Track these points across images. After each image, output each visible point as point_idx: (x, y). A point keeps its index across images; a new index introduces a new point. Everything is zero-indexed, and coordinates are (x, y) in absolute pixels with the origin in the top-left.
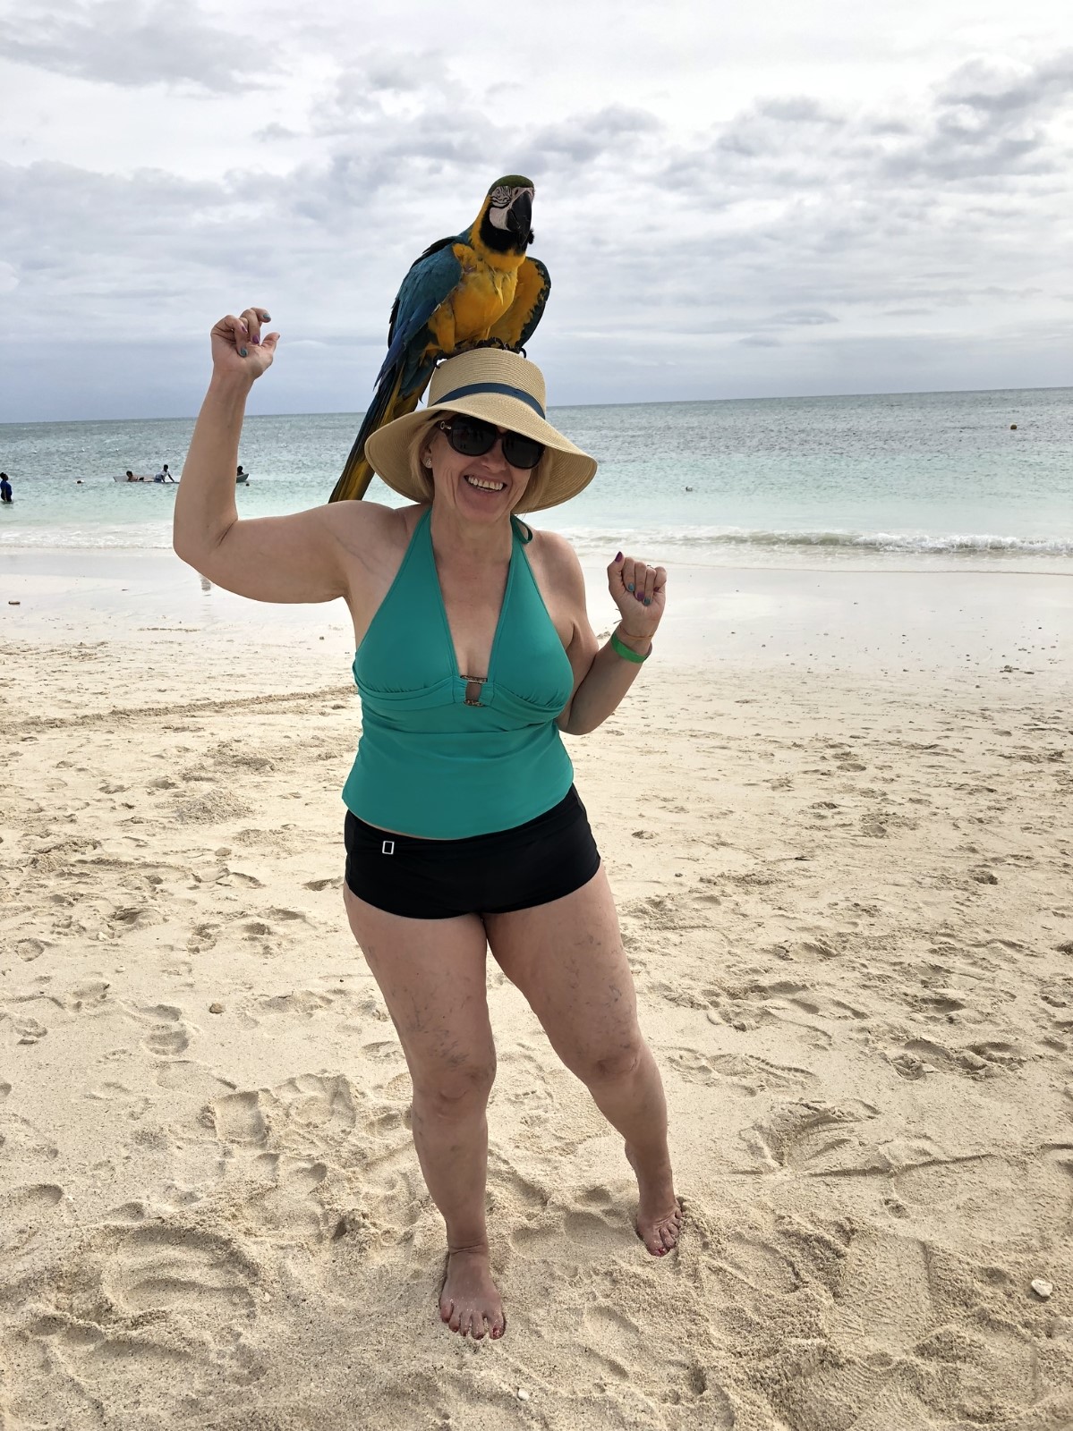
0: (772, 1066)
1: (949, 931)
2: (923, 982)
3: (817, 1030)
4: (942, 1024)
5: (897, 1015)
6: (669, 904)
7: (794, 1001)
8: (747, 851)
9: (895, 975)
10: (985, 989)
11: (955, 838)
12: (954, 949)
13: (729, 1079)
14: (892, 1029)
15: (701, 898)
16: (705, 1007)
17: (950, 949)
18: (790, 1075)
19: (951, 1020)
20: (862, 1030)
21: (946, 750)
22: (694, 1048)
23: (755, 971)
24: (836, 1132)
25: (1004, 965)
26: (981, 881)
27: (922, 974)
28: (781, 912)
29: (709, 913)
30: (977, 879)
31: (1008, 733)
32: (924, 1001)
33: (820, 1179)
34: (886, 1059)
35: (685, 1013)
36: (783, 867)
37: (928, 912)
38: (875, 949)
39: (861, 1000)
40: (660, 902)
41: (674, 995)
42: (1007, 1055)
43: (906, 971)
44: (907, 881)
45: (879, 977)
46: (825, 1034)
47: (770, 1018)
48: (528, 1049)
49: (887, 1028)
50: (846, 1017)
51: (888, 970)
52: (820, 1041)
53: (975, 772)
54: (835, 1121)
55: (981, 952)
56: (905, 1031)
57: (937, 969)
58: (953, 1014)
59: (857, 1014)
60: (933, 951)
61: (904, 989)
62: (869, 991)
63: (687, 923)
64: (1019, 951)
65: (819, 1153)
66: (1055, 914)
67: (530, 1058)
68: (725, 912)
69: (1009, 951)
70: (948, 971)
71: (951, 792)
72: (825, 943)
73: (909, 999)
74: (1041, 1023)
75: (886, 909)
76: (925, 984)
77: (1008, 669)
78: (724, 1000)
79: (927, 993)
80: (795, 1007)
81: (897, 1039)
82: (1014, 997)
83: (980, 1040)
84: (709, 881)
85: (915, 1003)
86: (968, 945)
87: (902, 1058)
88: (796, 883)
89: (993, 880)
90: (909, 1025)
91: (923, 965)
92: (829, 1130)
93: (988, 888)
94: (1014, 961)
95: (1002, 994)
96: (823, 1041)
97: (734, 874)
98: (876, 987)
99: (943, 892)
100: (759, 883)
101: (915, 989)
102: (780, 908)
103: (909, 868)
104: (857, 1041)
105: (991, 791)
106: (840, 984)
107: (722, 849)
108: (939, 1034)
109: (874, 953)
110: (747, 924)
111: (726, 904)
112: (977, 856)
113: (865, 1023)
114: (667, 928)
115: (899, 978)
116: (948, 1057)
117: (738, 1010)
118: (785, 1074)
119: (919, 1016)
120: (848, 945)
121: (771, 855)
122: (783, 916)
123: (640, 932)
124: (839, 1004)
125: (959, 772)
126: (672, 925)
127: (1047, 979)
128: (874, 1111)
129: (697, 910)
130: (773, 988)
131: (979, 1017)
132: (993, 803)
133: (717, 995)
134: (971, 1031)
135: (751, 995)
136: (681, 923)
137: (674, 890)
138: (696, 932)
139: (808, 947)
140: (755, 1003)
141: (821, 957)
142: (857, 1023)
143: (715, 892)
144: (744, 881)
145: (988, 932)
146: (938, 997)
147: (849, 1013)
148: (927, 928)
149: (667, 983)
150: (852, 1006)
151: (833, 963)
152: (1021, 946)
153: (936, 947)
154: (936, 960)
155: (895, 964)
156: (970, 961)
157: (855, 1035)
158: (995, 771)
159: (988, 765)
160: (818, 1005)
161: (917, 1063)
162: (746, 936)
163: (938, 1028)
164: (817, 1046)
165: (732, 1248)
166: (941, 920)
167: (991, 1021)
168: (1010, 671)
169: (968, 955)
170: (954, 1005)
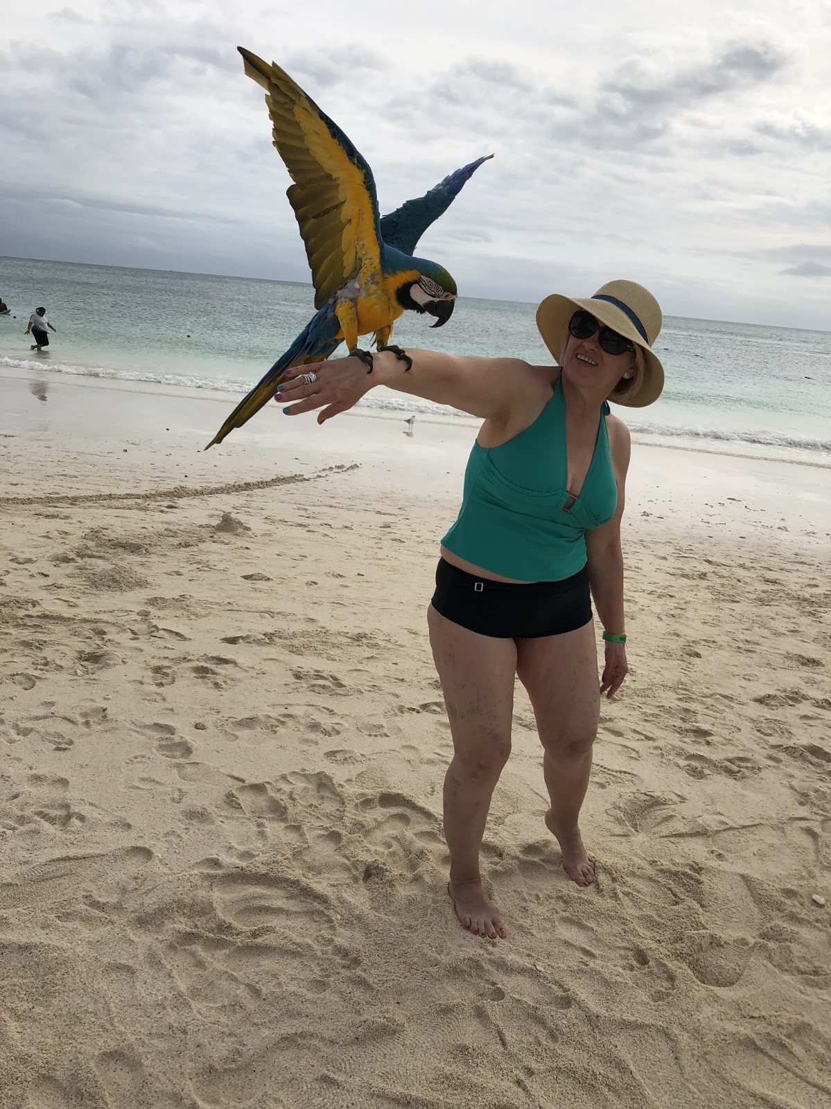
0: (608, 770)
1: (683, 687)
2: (682, 719)
3: (628, 747)
4: (703, 745)
5: (674, 739)
7: (605, 728)
9: (662, 714)
10: (721, 724)
11: (662, 627)
12: (692, 698)
14: (674, 748)
18: (622, 776)
19: (708, 743)
20: (656, 748)
21: (631, 567)
24: (665, 811)
25: (727, 709)
26: (691, 655)
27: (680, 714)
30: (688, 654)
31: (665, 558)
32: (687, 731)
33: (666, 839)
34: (679, 766)
37: (666, 674)
38: (642, 697)
39: (647, 729)
42: (749, 765)
43: (668, 711)
44: (644, 654)
45: (653, 715)
46: (634, 750)
49: (671, 747)
50: (642, 740)
51: (656, 711)
52: (632, 754)
53: (655, 583)
54: (664, 804)
55: (709, 701)
56: (683, 750)
57: (687, 710)
58: (709, 739)
59: (648, 738)
60: (680, 699)
61: (672, 723)
62: (650, 724)
64: (731, 701)
65: (659, 824)
66: (744, 678)
69: (726, 701)
70: (694, 712)
71: (645, 595)
73: (676, 729)
74: (761, 746)
75: (639, 671)
76: (684, 720)
77: (645, 514)
79: (688, 726)
80: (608, 732)
81: (679, 754)
82: (739, 729)
83: (731, 756)
85: (681, 731)
86: (699, 696)
87: (689, 766)
89: (698, 655)
90: (684, 746)
91: (677, 708)
92: (661, 810)
93: (696, 660)
94: (732, 708)
95: (732, 727)
96: (634, 755)
98: (653, 721)
99: (670, 661)
101: (680, 723)
103: (642, 645)
104: (656, 755)
105: (672, 596)
106: (629, 718)
108: (703, 750)
109: (643, 699)
112: (681, 639)
113: (656, 744)
115: (666, 716)
116: (715, 766)
118: (618, 775)
119: (687, 740)
124: (635, 731)
125: (646, 583)
127: (755, 719)
128: (683, 799)
131: (724, 741)
132: (676, 605)
134: (723, 750)
142: (651, 743)
145: (708, 688)
146: (695, 728)
147: (643, 738)
148: (670, 684)
150: (644, 733)
152: (732, 698)
153: (681, 697)
154: (685, 705)
155: (659, 707)
156: (705, 707)
157: (652, 751)
158: (668, 583)
159: (662, 579)
160: (622, 731)
161: (699, 769)
163: (702, 748)
164: (631, 758)
165: (629, 880)
166: (676, 679)
167: (732, 744)
168: (648, 516)
169: (702, 703)
170: (706, 733)
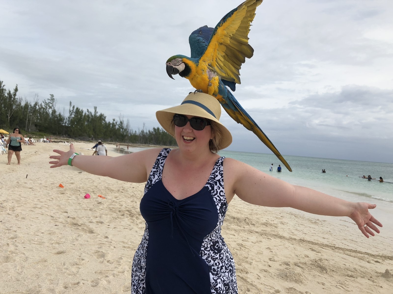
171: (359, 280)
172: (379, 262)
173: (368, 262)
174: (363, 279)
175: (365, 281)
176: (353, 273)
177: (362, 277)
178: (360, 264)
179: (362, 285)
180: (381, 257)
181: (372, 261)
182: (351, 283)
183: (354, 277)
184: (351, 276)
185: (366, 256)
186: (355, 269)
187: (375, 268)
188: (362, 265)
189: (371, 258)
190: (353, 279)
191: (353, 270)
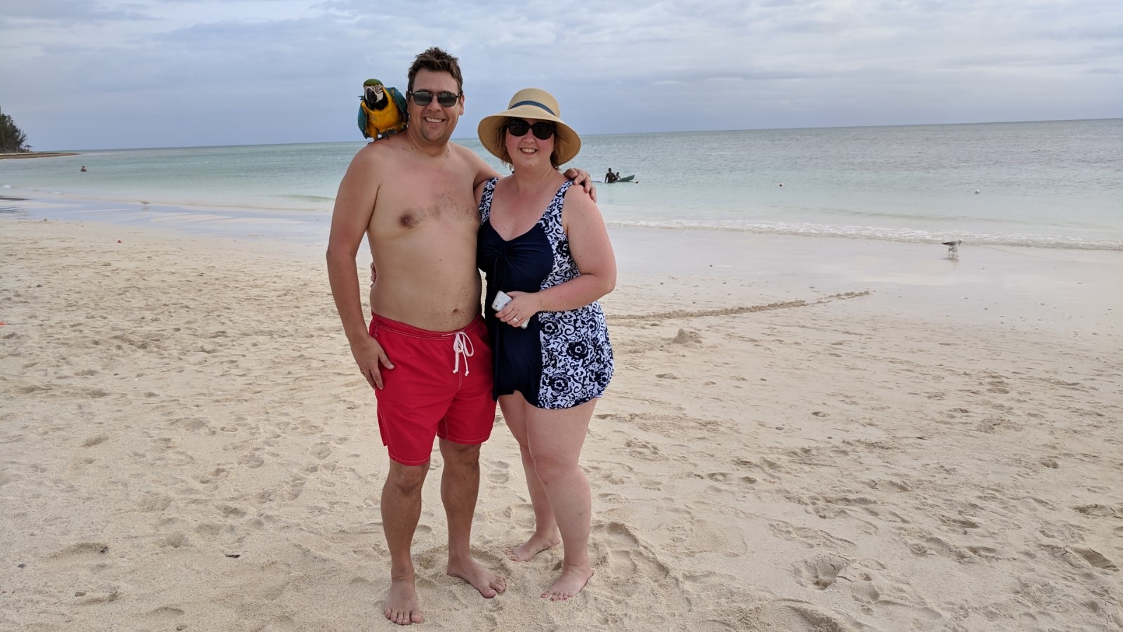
0: (832, 537)
1: (998, 488)
3: (871, 524)
4: (959, 534)
5: (930, 525)
6: (814, 452)
7: (866, 509)
8: (886, 430)
9: (943, 506)
10: (1001, 520)
12: (996, 498)
13: (801, 539)
14: (922, 531)
15: (837, 451)
16: (807, 504)
17: (993, 498)
18: (841, 543)
20: (902, 528)
22: (788, 521)
23: (849, 491)
26: (1048, 465)
27: (963, 507)
28: (888, 465)
29: (837, 460)
30: (1044, 464)
32: (954, 521)
35: (792, 506)
36: (905, 441)
37: (993, 477)
38: (939, 491)
39: (911, 514)
40: (809, 450)
41: (790, 496)
42: (991, 555)
43: (952, 504)
44: (990, 459)
45: (933, 505)
46: (875, 527)
47: (844, 515)
48: (690, 508)
50: (895, 521)
51: (940, 503)
52: (870, 529)
55: (1014, 502)
56: (930, 534)
57: (975, 506)
58: (968, 530)
59: (904, 521)
60: (980, 498)
61: (944, 513)
62: (920, 511)
63: (819, 462)
67: (689, 513)
68: (849, 460)
69: (1035, 504)
70: (983, 509)
72: (905, 484)
73: (944, 518)
75: (962, 472)
76: (960, 513)
78: (821, 504)
79: (960, 518)
80: (864, 511)
81: (922, 537)
82: (1020, 528)
83: (978, 545)
84: (848, 443)
85: (947, 521)
86: (1009, 498)
87: (917, 545)
88: (908, 450)
89: (1055, 466)
90: (936, 531)
91: (965, 502)
94: (1035, 510)
95: (1012, 525)
97: (867, 441)
98: (926, 509)
100: (883, 448)
101: (953, 515)
102: (887, 462)
103: (997, 452)
104: (894, 533)
106: (902, 505)
107: (869, 427)
108: (952, 538)
109: (937, 493)
110: (860, 467)
111: (852, 456)
112: (1055, 451)
113: (906, 526)
114: (805, 463)
115: (945, 508)
116: (950, 550)
117: (826, 507)
118: (837, 542)
119: (946, 528)
120: (921, 486)
121: (900, 434)
122: (887, 466)
123: (787, 463)
126: (810, 462)
129: (831, 457)
130: (855, 500)
133: (818, 500)
134: (975, 540)
135: (839, 502)
136: (816, 462)
137: (822, 445)
138: (824, 467)
139: (892, 484)
140: (840, 506)
141: (899, 490)
142: (902, 525)
143: (848, 449)
144: (872, 446)
145: (1029, 493)
146: (964, 520)
147: (897, 519)
148: (986, 486)
149: (788, 489)
150: (902, 516)
151: (904, 494)
153: (983, 495)
154: (978, 502)
155: (947, 500)
156: (1003, 506)
157: (894, 530)
160: (879, 512)
161: (926, 549)
162: (855, 474)
163: (953, 535)
167: (992, 537)
169: (1004, 503)
170: (973, 525)
171: (648, 353)
172: (657, 325)
173: (643, 328)
174: (653, 352)
175: (657, 353)
176: (634, 348)
177: (649, 350)
178: (634, 333)
179: (657, 359)
180: (654, 317)
181: (646, 326)
182: (641, 360)
183: (640, 352)
184: (635, 352)
185: (633, 320)
186: (632, 341)
187: (658, 335)
188: (638, 334)
189: (642, 322)
190: (640, 355)
191: (632, 343)
